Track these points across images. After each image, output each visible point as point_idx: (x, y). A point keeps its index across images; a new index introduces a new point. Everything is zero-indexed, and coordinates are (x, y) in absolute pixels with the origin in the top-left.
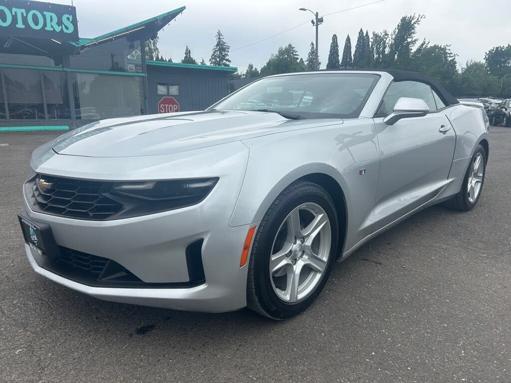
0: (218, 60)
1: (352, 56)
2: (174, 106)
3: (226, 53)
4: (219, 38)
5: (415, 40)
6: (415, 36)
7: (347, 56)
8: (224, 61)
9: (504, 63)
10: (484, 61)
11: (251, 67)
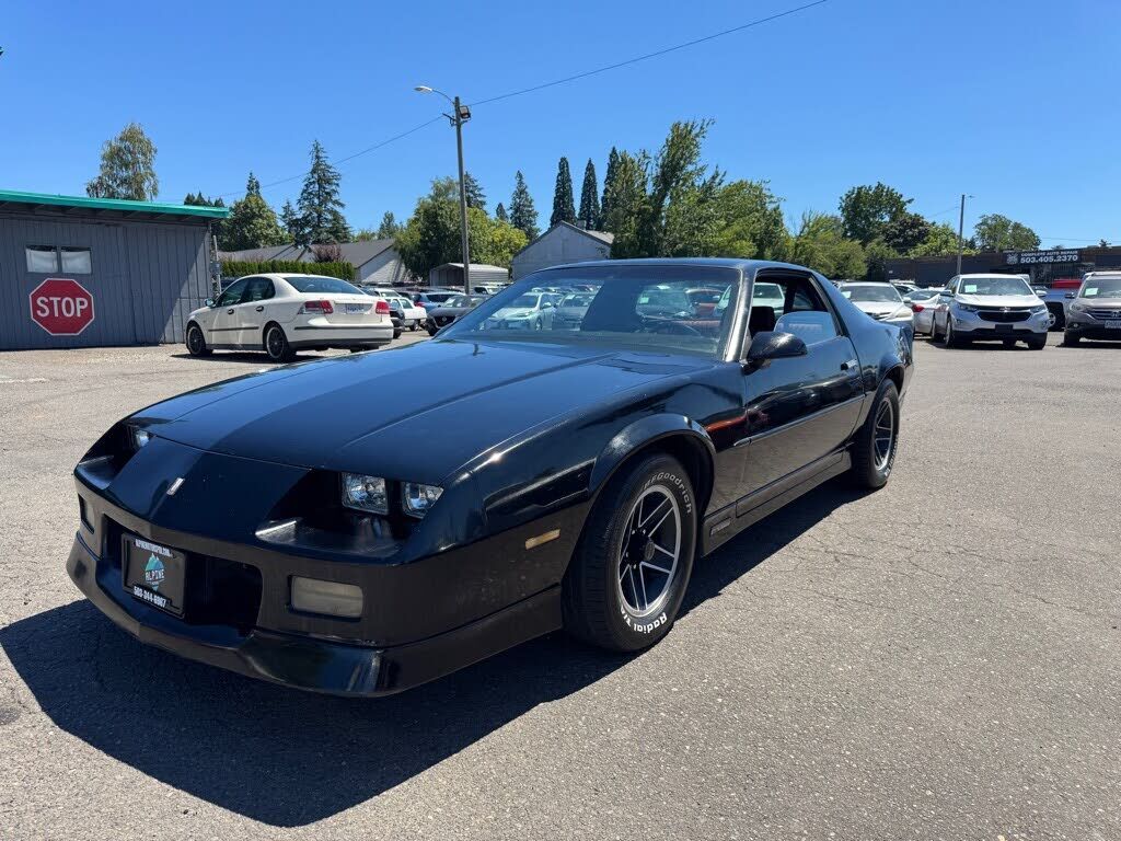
0: (316, 201)
1: (600, 202)
2: (78, 300)
3: (334, 187)
4: (318, 157)
5: (702, 169)
6: (699, 161)
7: (590, 201)
8: (330, 205)
9: (874, 216)
10: (838, 213)
11: (389, 218)
